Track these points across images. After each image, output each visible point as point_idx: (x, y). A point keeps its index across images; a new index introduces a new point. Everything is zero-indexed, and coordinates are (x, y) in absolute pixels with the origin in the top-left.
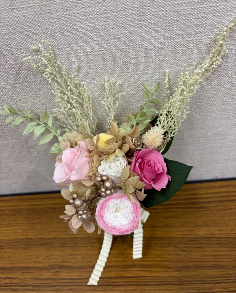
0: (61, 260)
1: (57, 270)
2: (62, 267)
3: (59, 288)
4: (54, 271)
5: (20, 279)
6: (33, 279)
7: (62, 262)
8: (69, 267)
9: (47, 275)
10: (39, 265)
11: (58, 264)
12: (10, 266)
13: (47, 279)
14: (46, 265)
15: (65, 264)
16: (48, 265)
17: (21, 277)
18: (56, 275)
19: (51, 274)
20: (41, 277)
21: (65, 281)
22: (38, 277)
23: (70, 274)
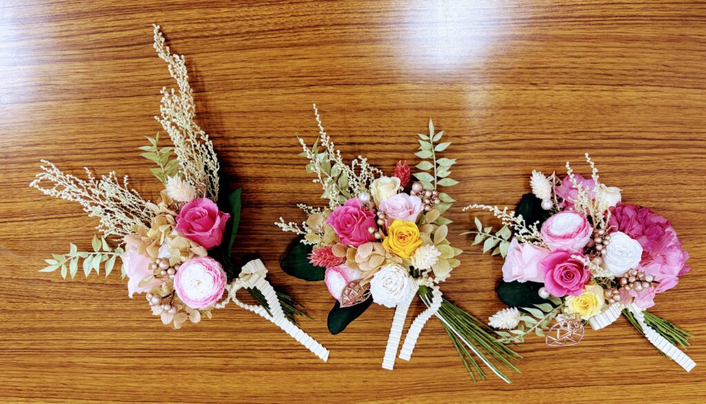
0: (224, 377)
1: (227, 367)
2: (220, 370)
3: (220, 348)
4: (230, 366)
5: (274, 358)
6: (256, 358)
7: (222, 375)
8: (211, 369)
9: (239, 362)
10: (252, 372)
11: (228, 374)
12: (294, 372)
13: (238, 357)
14: (243, 373)
15: (218, 373)
16: (239, 372)
17: (273, 360)
18: (226, 361)
19: (233, 362)
20: (246, 359)
21: (213, 355)
22: (250, 359)
23: (208, 362)
